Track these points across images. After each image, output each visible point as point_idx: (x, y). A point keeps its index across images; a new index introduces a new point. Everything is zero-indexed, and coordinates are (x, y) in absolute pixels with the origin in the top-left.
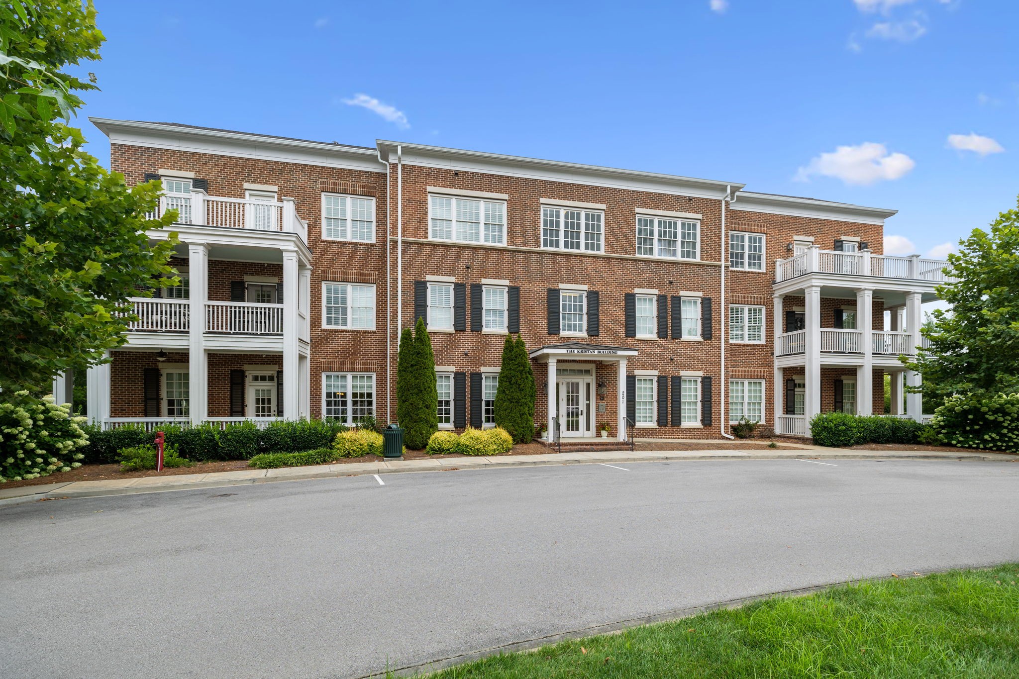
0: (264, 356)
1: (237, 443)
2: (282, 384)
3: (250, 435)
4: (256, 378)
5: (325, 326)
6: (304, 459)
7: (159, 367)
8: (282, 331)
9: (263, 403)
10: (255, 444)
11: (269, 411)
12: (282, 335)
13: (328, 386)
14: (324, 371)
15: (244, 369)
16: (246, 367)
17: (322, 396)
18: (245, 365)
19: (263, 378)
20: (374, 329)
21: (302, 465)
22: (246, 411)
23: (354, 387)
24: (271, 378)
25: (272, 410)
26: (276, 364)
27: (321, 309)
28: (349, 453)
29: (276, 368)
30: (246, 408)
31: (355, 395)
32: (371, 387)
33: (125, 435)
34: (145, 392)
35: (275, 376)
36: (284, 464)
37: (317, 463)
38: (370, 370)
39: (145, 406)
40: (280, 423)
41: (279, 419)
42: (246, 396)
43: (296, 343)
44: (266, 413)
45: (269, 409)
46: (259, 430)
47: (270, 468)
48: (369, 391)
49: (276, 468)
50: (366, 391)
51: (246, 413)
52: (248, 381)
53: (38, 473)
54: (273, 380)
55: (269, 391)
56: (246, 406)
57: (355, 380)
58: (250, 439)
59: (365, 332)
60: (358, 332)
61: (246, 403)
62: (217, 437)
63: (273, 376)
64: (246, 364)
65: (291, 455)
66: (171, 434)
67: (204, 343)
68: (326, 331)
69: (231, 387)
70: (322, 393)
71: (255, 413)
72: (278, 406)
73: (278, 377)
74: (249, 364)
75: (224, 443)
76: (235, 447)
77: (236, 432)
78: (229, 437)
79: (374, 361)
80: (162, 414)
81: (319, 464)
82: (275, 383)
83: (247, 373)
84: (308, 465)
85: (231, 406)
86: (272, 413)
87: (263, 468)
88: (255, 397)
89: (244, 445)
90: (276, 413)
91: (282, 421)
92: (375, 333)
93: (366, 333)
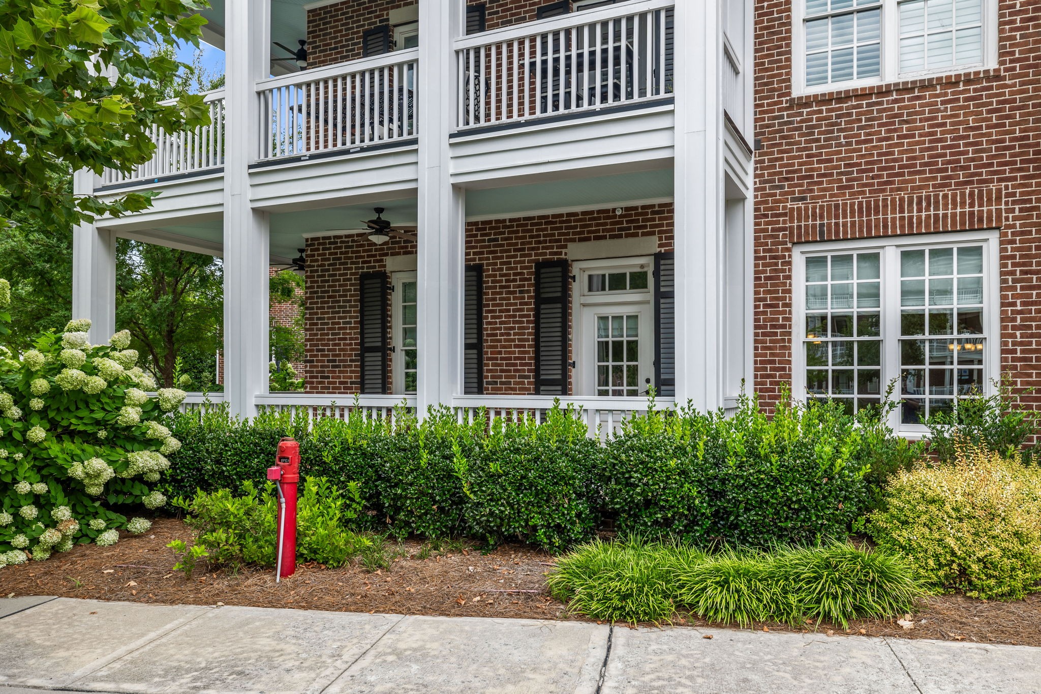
0: (618, 213)
1: (519, 489)
2: (670, 295)
3: (562, 463)
4: (597, 284)
5: (800, 88)
6: (766, 596)
7: (389, 269)
8: (669, 88)
9: (618, 356)
10: (579, 496)
11: (633, 381)
12: (671, 101)
13: (813, 295)
14: (799, 243)
15: (570, 257)
16: (573, 251)
17: (794, 330)
18: (570, 245)
19: (617, 282)
20: (992, 64)
21: (755, 624)
22: (573, 380)
23: (908, 293)
24: (638, 281)
25: (641, 379)
26: (653, 233)
27: (789, 31)
28: (964, 572)
29: (653, 244)
30: (573, 372)
31: (911, 323)
32: (976, 288)
33: (256, 445)
34: (362, 333)
35: (650, 270)
36: (680, 606)
37: (828, 622)
38: (974, 224)
39: (362, 366)
40: (662, 418)
41: (661, 404)
42: (573, 336)
43: (715, 132)
44: (625, 388)
45: (633, 373)
46: (593, 444)
47: (622, 620)
48: (970, 305)
49: (649, 624)
50: (955, 304)
51: (574, 387)
52: (578, 289)
53: (23, 549)
54: (645, 286)
55: (633, 318)
56: (574, 365)
57: (912, 266)
58: (560, 479)
59: (951, 82)
60: (926, 85)
61: (574, 357)
62: (460, 464)
63: (645, 274)
64: (573, 240)
65: (709, 563)
66: (346, 448)
67: (453, 167)
68: (805, 102)
69: (537, 311)
70: (794, 317)
71: (597, 388)
72: (657, 363)
73: (656, 274)
74: (581, 240)
75: (480, 485)
76: (511, 506)
77: (517, 451)
78: (493, 467)
79: (993, 187)
80: (394, 387)
81: (839, 629)
82: (648, 295)
83: (575, 269)
84: (786, 627)
85: (538, 365)
86: (642, 386)
87: (596, 618)
88: (597, 340)
89: (544, 498)
90: (652, 385)
91: (671, 414)
92: (997, 77)
93: (956, 83)
